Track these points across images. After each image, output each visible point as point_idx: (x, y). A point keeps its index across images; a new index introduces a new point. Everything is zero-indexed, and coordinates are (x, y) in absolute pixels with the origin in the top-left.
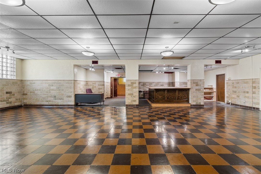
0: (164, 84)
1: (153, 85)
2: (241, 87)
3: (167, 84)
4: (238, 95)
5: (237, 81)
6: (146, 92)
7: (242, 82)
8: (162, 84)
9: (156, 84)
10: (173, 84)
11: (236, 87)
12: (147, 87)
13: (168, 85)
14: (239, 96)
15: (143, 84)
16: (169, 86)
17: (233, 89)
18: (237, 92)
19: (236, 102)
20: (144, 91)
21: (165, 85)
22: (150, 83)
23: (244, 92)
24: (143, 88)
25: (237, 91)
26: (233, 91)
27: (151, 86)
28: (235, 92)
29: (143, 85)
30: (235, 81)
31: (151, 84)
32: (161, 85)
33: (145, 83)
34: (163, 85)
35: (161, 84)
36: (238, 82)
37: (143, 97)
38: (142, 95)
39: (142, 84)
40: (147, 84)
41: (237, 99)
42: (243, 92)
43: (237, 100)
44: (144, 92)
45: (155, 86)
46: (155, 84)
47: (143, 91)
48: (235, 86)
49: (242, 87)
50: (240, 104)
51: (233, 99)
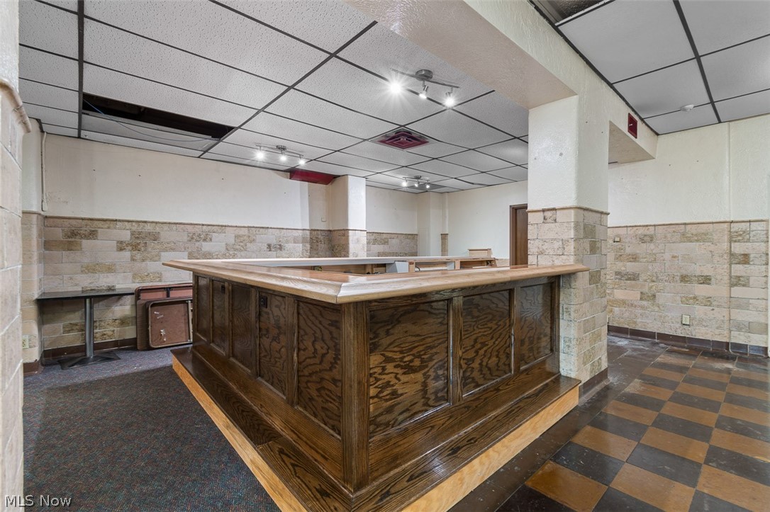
0: (287, 242)
1: (217, 243)
2: (667, 256)
3: (304, 241)
4: (646, 290)
5: (641, 231)
6: (160, 296)
7: (669, 235)
8: (273, 242)
9: (237, 237)
10: (330, 241)
11: (634, 258)
12: (167, 257)
13: (308, 246)
14: (654, 296)
15: (136, 235)
16: (314, 252)
17: (621, 264)
18: (642, 277)
19: (635, 323)
20: (138, 293)
21: (289, 246)
22: (197, 230)
23: (684, 279)
24: (138, 265)
25: (642, 275)
26: (617, 273)
27: (199, 250)
28: (634, 277)
29: (135, 247)
30: (631, 231)
31: (199, 235)
32: (269, 246)
33: (149, 228)
34: (281, 248)
35: (271, 238)
36: (648, 233)
37: (130, 333)
38: (123, 322)
39: (126, 236)
40: (166, 235)
41: (642, 307)
42: (678, 278)
43: (639, 311)
44: (145, 297)
45: (230, 251)
46: (230, 237)
47: (134, 286)
48: (628, 250)
49: (674, 257)
50: (657, 331)
51: (616, 310)
